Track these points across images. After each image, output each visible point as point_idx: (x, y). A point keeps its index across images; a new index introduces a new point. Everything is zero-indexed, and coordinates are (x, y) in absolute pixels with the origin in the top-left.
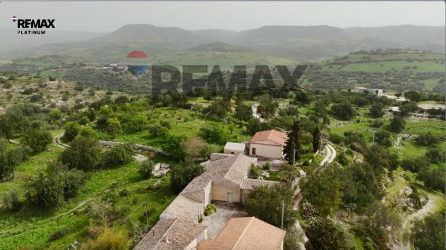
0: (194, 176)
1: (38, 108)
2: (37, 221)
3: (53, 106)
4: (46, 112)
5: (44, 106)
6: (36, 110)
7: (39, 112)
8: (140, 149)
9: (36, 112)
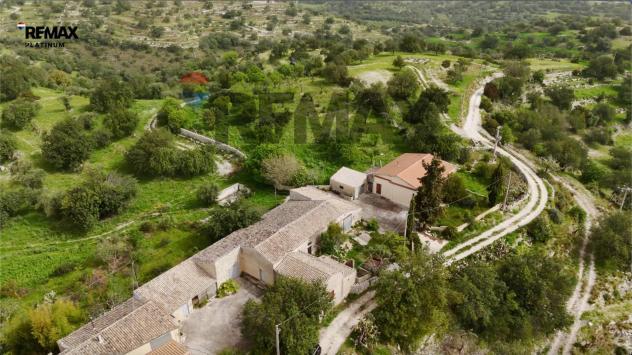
0: (236, 228)
1: (237, 39)
2: (67, 239)
3: (254, 37)
4: (245, 45)
5: (243, 36)
6: (234, 43)
7: (237, 45)
8: (232, 153)
9: (233, 45)
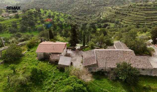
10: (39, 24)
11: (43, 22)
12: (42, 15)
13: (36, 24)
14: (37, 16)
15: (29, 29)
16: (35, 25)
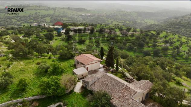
10: (149, 47)
11: (154, 46)
12: (158, 39)
13: (146, 46)
14: (152, 38)
15: (135, 49)
16: (144, 47)
